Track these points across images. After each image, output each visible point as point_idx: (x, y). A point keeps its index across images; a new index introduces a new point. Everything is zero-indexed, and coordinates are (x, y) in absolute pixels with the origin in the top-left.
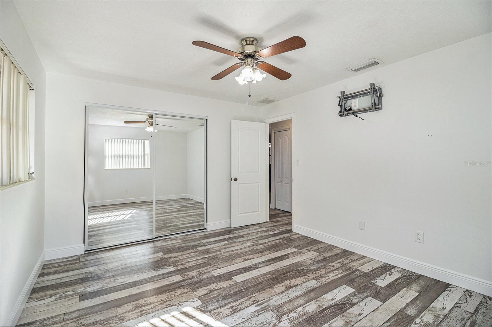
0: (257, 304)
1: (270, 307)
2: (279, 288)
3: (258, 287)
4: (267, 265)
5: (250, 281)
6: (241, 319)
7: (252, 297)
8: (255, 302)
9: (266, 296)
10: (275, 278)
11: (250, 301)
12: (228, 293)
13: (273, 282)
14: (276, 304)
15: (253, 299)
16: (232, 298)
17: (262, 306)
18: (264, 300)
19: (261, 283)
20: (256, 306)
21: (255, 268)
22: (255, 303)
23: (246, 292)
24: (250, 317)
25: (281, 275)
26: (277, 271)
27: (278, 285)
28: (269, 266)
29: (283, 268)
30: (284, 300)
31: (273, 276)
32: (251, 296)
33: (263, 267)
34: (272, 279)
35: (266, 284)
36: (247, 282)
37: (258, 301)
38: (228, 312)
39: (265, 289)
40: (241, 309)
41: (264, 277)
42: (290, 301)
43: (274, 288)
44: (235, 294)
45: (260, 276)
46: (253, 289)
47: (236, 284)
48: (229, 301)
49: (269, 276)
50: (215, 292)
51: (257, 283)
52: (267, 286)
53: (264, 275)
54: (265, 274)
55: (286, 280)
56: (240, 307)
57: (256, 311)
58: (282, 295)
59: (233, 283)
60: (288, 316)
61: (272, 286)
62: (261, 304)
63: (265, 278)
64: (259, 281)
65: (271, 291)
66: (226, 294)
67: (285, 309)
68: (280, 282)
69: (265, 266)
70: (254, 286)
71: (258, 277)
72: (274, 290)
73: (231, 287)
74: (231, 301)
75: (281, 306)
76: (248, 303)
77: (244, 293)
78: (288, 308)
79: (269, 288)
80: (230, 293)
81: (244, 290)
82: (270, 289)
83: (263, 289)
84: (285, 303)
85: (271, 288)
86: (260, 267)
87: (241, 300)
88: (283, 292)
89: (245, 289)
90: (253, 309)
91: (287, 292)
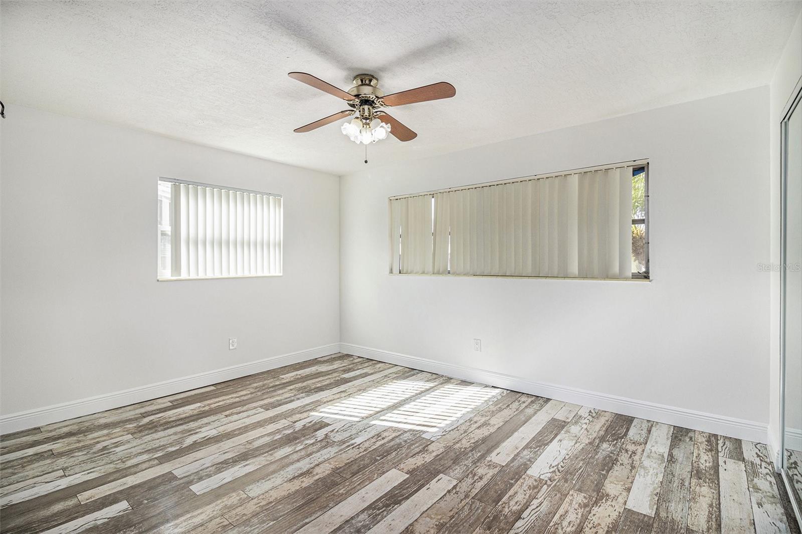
0: (354, 446)
1: (337, 445)
2: (323, 471)
3: (358, 467)
4: (347, 521)
5: (374, 474)
6: (368, 431)
7: (363, 452)
8: (357, 447)
9: (344, 455)
10: (329, 488)
11: (364, 447)
12: (398, 452)
13: (333, 478)
14: (329, 449)
15: (361, 450)
16: (389, 447)
17: (347, 444)
18: (346, 451)
19: (354, 474)
20: (356, 443)
21: (374, 508)
22: (357, 445)
23: (373, 457)
24: (360, 434)
25: (317, 498)
26: (325, 507)
27: (324, 475)
28: (343, 519)
29: (307, 521)
30: (319, 454)
31: (332, 491)
32: (365, 453)
33: (358, 515)
34: (335, 484)
35: (347, 473)
36: (379, 472)
37: (354, 449)
38: (385, 434)
39: (346, 464)
40: (372, 438)
41: (350, 488)
42: (309, 455)
43: (332, 468)
44: (388, 452)
45: (359, 487)
46: (366, 462)
47: (396, 465)
48: (392, 444)
49: (341, 492)
50: (417, 450)
51: (361, 473)
52: (344, 470)
53: (352, 492)
54: (349, 494)
55: (309, 487)
56: (374, 440)
57: (354, 439)
58: (320, 460)
59: (402, 466)
60: (317, 440)
61: (336, 471)
62: (349, 446)
63: (348, 484)
64: (359, 476)
65: (337, 463)
66: (400, 450)
67: (319, 445)
68: (320, 481)
69: (352, 518)
70: (365, 467)
71: (362, 484)
72: (331, 466)
73: (401, 459)
74: (389, 444)
75: (325, 447)
76: (367, 445)
77: (376, 455)
78: (314, 447)
79: (341, 468)
80: (396, 452)
81: (379, 458)
82: (337, 466)
83: (349, 465)
84: (318, 451)
85: (336, 468)
86: (363, 511)
87: (376, 447)
88: (318, 465)
89: (376, 460)
90: (358, 441)
91: (312, 465)
